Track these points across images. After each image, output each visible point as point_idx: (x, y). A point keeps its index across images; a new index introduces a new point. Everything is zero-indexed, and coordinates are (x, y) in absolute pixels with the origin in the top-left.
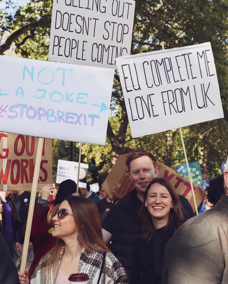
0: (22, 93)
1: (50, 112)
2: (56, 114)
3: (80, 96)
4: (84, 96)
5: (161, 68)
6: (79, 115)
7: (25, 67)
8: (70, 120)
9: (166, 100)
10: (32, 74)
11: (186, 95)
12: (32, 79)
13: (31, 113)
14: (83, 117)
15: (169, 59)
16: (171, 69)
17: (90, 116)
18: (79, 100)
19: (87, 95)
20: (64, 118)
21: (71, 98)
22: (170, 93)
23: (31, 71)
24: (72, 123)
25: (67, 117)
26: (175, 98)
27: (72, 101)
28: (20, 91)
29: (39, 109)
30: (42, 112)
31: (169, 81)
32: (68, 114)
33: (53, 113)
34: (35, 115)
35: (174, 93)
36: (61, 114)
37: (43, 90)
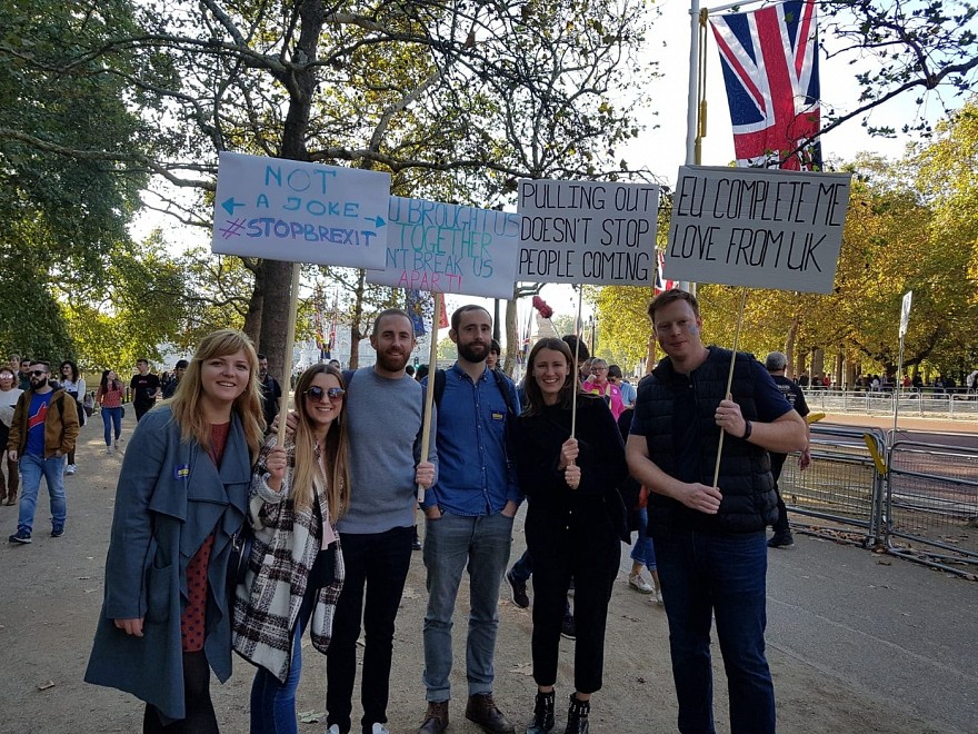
0: (266, 202)
1: (309, 229)
2: (316, 231)
3: (349, 207)
4: (354, 207)
5: (747, 195)
6: (348, 231)
7: (269, 168)
8: (337, 238)
9: (736, 240)
10: (278, 177)
11: (774, 242)
12: (280, 184)
13: (281, 229)
14: (354, 234)
15: (767, 185)
16: (765, 198)
17: (363, 233)
18: (347, 213)
19: (357, 206)
20: (328, 236)
21: (335, 210)
22: (748, 233)
23: (277, 173)
24: (340, 242)
25: (333, 235)
26: (753, 242)
27: (338, 214)
28: (262, 199)
29: (293, 224)
30: (297, 229)
31: (752, 215)
32: (333, 230)
33: (313, 229)
34: (287, 232)
35: (754, 234)
36: (323, 231)
37: (295, 199)
